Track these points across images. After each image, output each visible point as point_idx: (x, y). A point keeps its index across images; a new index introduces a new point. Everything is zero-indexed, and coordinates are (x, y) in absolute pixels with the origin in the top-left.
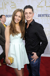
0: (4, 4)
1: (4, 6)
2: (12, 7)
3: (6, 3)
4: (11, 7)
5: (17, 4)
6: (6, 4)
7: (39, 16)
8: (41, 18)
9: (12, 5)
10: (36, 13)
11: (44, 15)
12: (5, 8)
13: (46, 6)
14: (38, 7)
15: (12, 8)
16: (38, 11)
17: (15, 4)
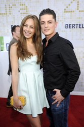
0: (8, 7)
1: (8, 11)
2: (21, 11)
3: (11, 5)
4: (19, 11)
5: (30, 7)
6: (11, 7)
7: (68, 26)
8: (70, 31)
9: (21, 9)
10: (63, 23)
11: (76, 25)
12: (10, 14)
13: (78, 11)
14: (65, 12)
15: (21, 13)
16: (65, 18)
17: (27, 7)
